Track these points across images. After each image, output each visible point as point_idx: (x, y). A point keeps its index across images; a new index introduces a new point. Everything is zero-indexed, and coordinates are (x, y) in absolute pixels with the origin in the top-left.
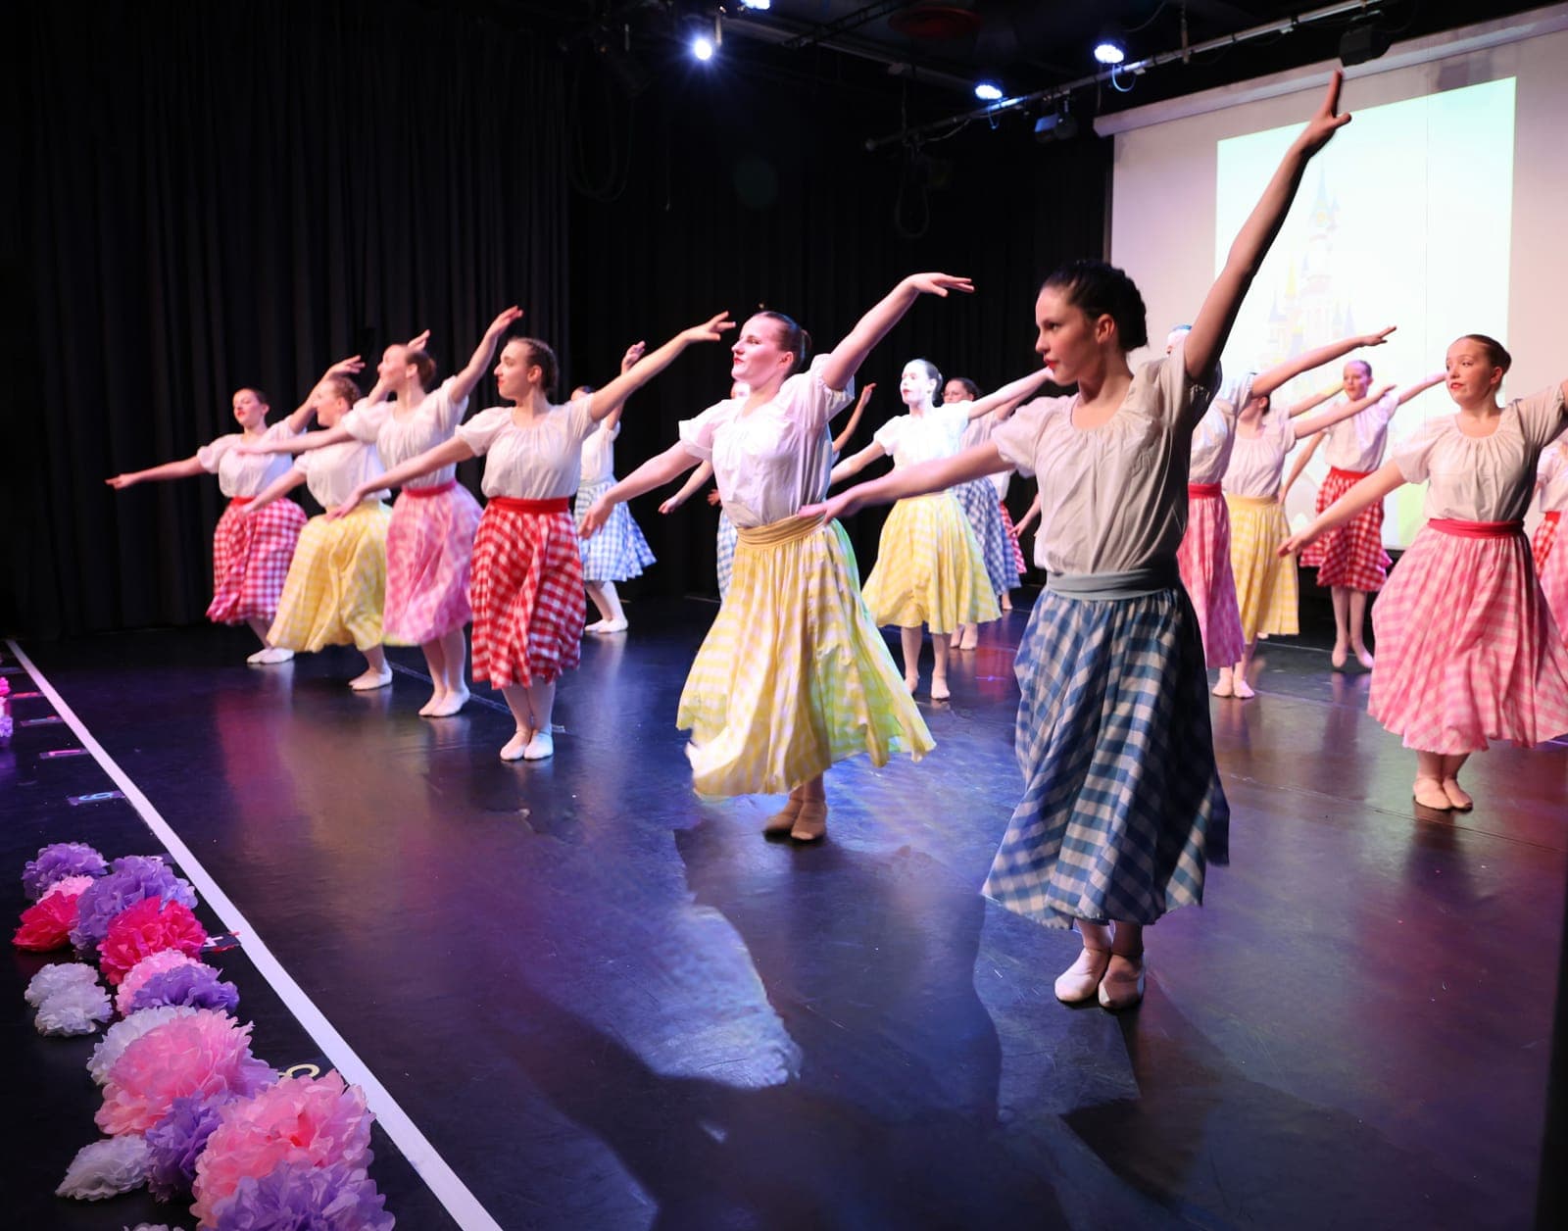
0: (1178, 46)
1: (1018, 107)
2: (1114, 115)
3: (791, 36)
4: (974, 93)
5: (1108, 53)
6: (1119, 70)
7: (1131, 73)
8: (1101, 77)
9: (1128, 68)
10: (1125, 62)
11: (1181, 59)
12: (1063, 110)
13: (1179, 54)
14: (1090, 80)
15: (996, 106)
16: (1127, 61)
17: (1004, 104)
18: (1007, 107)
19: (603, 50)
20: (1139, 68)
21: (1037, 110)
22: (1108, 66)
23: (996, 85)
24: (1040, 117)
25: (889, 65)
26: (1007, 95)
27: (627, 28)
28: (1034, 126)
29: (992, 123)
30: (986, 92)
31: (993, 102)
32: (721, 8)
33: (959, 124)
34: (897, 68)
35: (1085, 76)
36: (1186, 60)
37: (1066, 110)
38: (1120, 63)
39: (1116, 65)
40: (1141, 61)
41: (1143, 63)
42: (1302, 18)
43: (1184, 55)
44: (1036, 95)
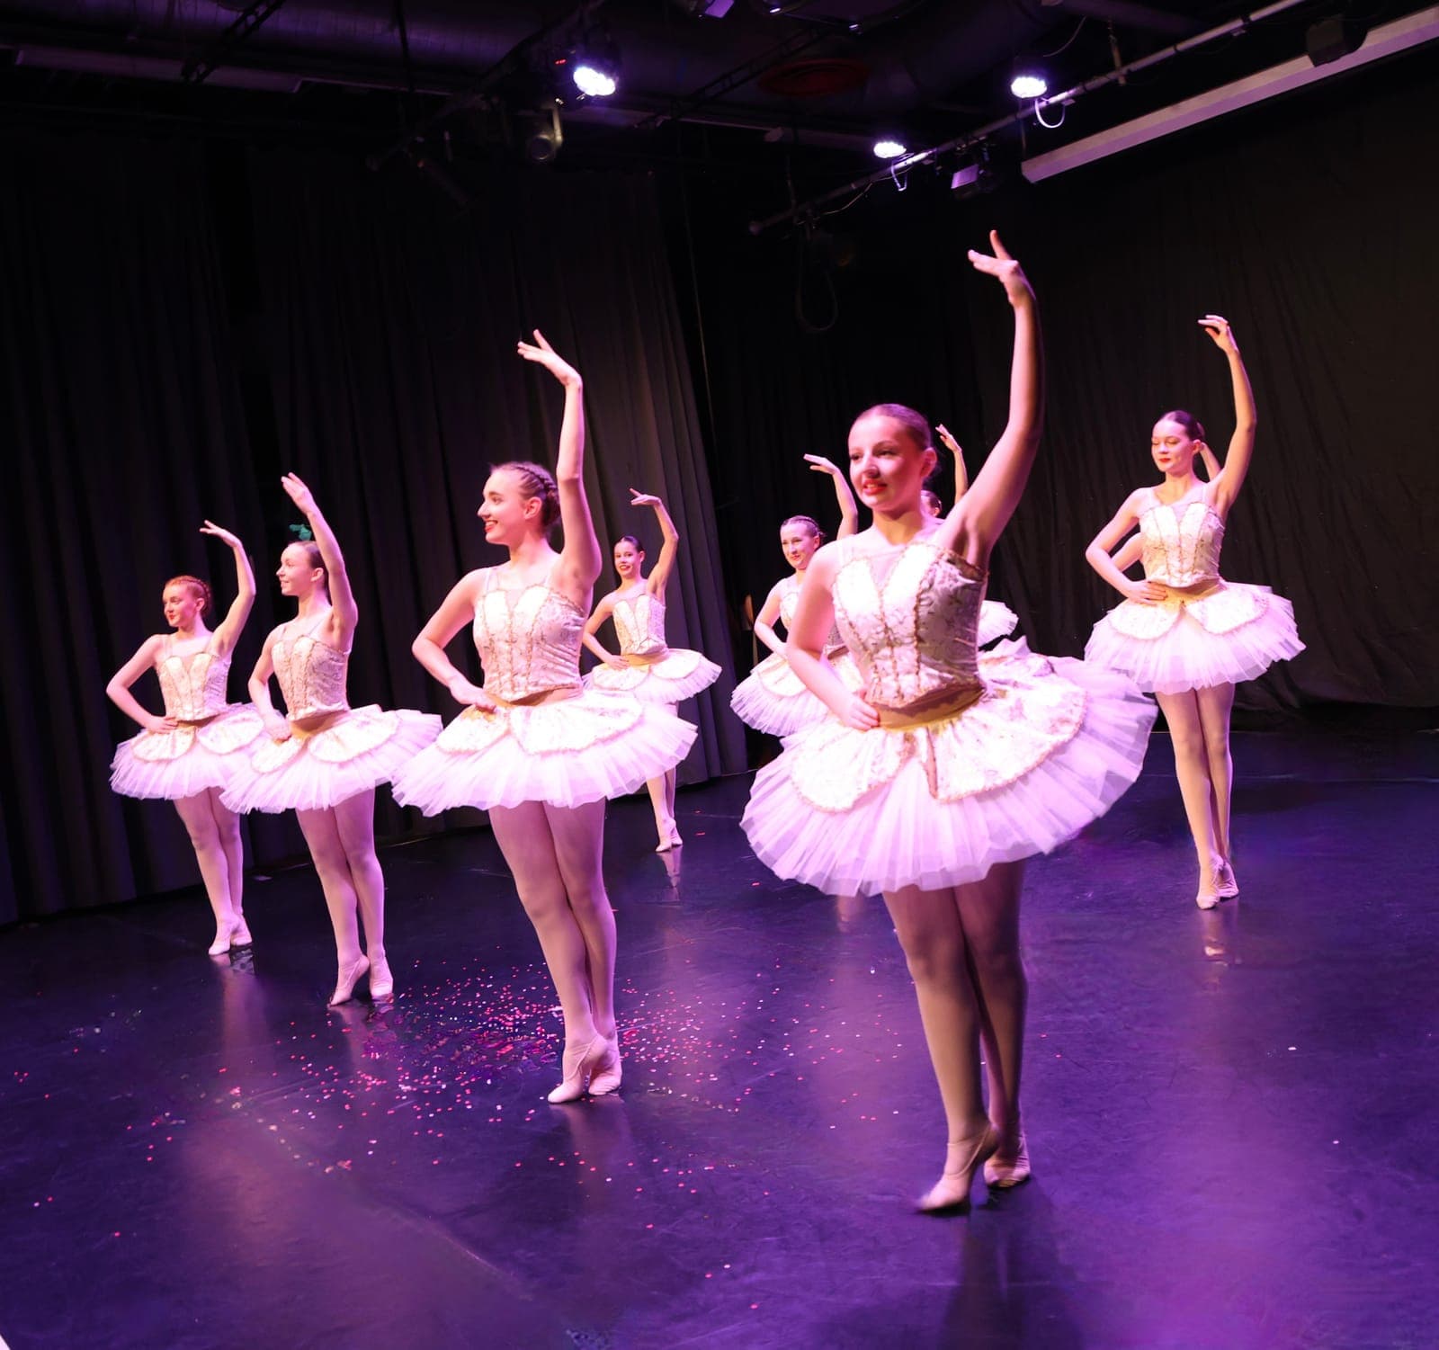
0: (1110, 67)
1: (926, 163)
2: (1046, 155)
3: (646, 115)
4: (873, 153)
5: (1027, 86)
6: (1044, 104)
7: (1059, 104)
8: (1021, 115)
9: (1053, 100)
10: (1049, 94)
11: (1116, 80)
12: (983, 158)
13: (1112, 76)
14: (1010, 119)
15: (902, 165)
16: (1051, 92)
17: (909, 161)
18: (914, 163)
19: (421, 165)
20: (1067, 99)
21: (952, 163)
22: (1029, 102)
23: (899, 140)
24: (956, 171)
25: (766, 132)
26: (912, 150)
27: (447, 136)
28: (950, 183)
29: (898, 185)
30: (886, 149)
31: (897, 159)
32: (557, 100)
33: (861, 189)
34: (774, 134)
35: (1003, 117)
36: (1122, 81)
37: (987, 159)
38: (1042, 96)
39: (1040, 99)
40: (1068, 90)
41: (1071, 92)
42: (1254, 17)
43: (1119, 75)
44: (947, 146)
